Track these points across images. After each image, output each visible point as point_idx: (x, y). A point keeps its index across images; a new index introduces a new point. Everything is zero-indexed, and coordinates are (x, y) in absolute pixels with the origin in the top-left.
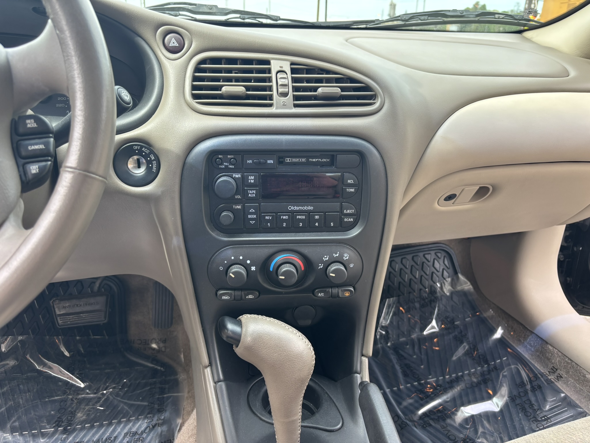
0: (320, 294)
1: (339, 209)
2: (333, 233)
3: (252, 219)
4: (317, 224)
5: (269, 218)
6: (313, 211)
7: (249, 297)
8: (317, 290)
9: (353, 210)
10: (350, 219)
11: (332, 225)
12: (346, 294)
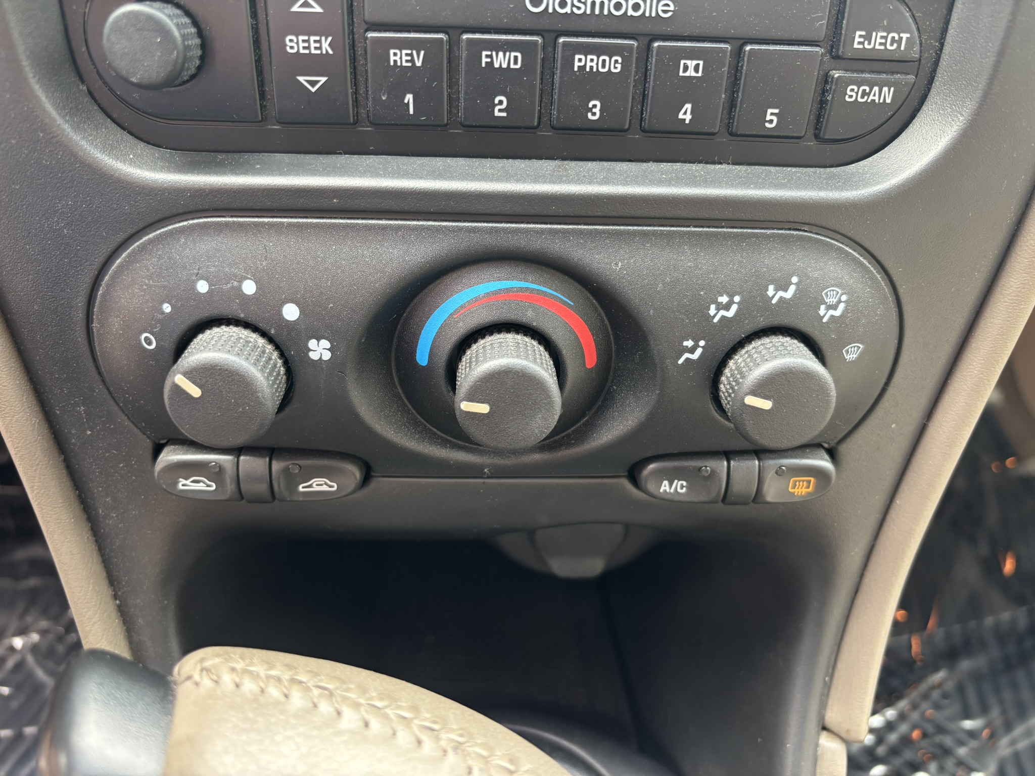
0: (666, 483)
1: (821, 25)
2: (773, 169)
3: (310, 64)
4: (686, 114)
5: (412, 61)
6: (668, 30)
7: (310, 486)
8: (652, 466)
9: (905, 36)
10: (876, 89)
11: (771, 121)
12: (794, 487)
